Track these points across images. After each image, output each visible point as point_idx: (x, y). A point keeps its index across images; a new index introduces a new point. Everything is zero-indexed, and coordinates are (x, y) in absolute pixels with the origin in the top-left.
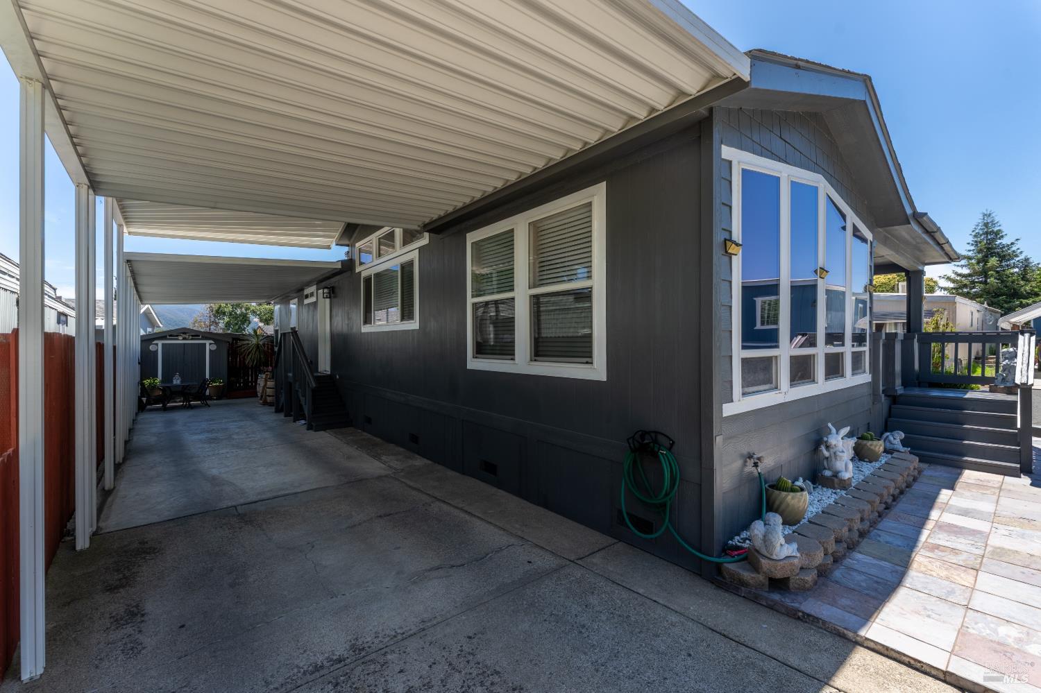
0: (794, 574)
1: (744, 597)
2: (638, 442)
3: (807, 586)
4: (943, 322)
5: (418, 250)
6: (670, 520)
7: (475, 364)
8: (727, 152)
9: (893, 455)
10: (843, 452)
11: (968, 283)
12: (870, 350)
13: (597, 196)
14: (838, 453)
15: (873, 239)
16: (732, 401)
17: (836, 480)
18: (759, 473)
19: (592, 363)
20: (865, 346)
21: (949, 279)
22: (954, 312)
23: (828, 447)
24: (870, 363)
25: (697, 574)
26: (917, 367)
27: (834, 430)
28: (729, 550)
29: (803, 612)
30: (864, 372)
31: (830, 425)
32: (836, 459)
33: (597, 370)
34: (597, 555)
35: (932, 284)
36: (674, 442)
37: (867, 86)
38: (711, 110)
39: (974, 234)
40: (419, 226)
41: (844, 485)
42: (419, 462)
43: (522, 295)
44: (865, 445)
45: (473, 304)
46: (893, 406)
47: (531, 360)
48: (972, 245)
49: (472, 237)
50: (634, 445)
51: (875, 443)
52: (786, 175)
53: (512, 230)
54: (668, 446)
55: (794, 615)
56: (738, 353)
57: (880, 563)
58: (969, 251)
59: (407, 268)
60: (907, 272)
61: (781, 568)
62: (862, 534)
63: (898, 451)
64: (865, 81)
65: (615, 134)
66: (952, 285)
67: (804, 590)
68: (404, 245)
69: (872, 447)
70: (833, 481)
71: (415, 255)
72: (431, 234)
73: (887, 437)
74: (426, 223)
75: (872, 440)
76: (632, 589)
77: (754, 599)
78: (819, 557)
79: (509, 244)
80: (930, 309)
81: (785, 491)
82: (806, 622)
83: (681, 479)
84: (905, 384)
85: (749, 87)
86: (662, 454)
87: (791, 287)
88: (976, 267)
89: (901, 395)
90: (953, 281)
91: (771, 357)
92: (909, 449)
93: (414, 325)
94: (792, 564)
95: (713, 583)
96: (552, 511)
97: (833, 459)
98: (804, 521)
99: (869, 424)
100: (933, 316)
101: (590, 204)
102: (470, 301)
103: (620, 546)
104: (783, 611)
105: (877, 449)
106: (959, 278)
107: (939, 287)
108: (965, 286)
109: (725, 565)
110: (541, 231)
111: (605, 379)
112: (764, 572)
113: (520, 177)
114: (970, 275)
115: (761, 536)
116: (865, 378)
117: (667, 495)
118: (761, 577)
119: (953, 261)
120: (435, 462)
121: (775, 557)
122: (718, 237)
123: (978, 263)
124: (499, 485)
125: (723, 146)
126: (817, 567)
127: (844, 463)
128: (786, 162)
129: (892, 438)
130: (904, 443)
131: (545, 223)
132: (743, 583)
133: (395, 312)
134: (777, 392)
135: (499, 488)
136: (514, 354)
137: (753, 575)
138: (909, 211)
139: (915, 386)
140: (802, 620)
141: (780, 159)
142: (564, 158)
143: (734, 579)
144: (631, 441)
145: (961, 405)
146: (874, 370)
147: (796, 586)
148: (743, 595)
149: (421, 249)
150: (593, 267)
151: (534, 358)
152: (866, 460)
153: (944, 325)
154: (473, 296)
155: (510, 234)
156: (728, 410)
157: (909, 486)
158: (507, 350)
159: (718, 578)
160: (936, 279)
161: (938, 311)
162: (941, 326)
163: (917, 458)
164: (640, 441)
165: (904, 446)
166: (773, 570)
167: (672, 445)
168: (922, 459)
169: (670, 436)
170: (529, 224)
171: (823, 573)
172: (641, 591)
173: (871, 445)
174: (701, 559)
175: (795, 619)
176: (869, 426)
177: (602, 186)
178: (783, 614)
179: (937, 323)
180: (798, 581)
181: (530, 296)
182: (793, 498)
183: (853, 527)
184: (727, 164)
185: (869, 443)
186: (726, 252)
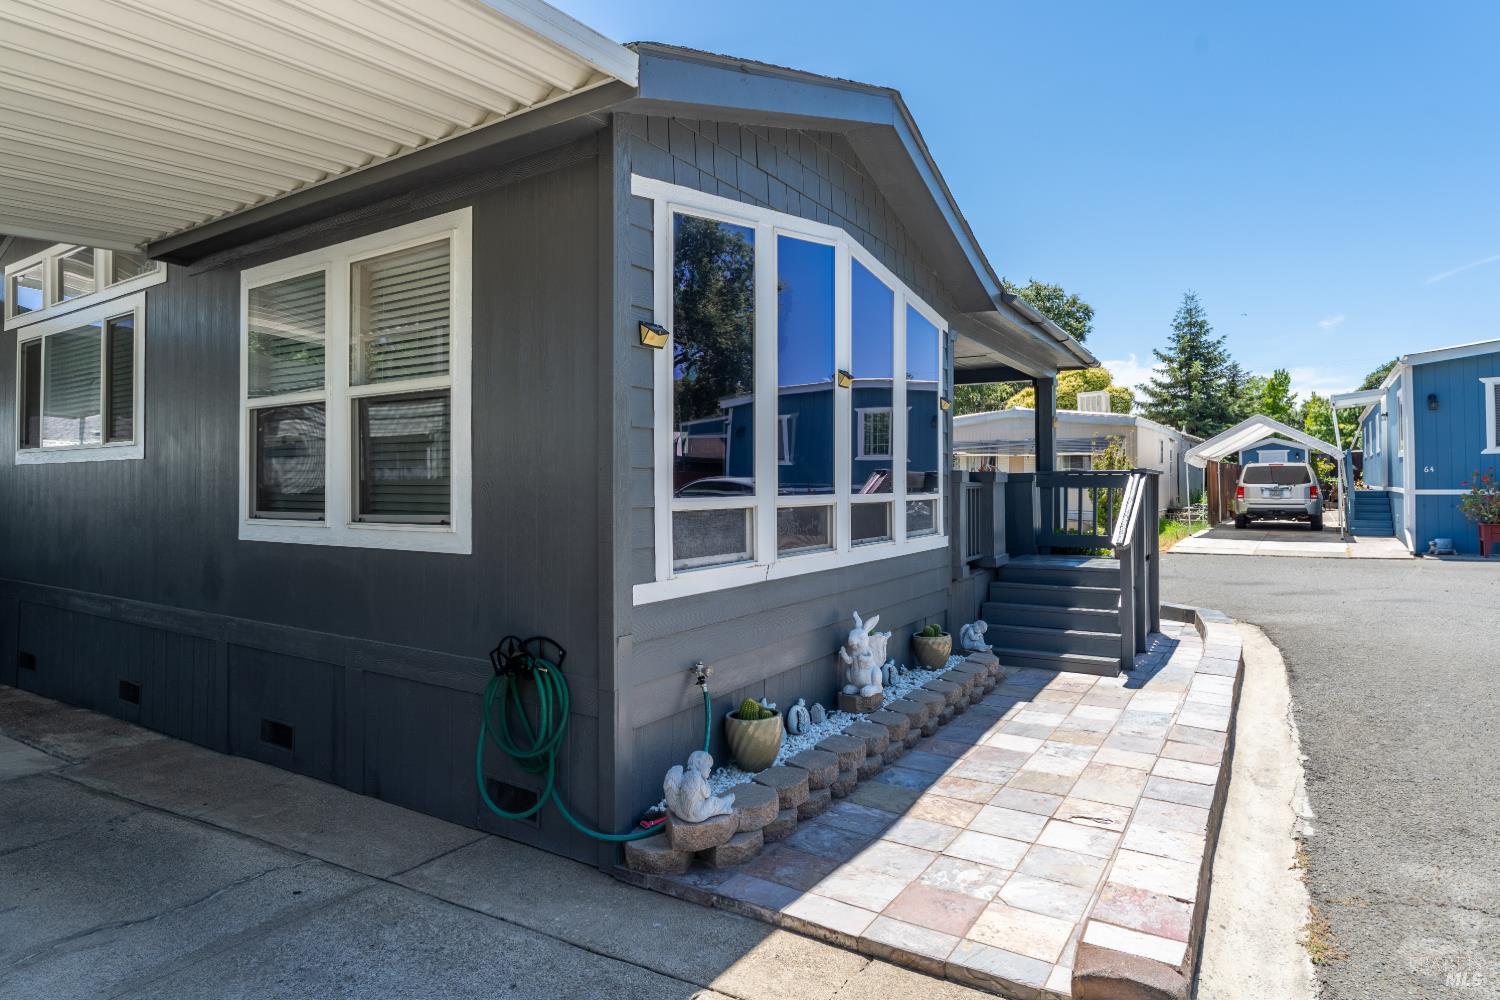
0: (722, 840)
1: (650, 889)
2: (505, 656)
3: (740, 856)
4: (1118, 456)
5: (144, 292)
6: (557, 783)
7: (254, 529)
8: (641, 185)
9: (970, 658)
10: (869, 655)
11: (1169, 398)
12: (946, 498)
13: (457, 229)
14: (862, 658)
15: (950, 328)
16: (654, 580)
17: (858, 698)
18: (704, 693)
19: (448, 524)
20: (937, 492)
21: (1145, 389)
22: (1135, 440)
23: (850, 650)
24: (946, 519)
25: (594, 867)
26: (1037, 523)
27: (859, 622)
28: (644, 820)
29: (718, 896)
30: (936, 532)
31: (856, 615)
32: (860, 667)
33: (455, 536)
34: (437, 863)
35: (1127, 397)
36: (564, 653)
37: (896, 104)
38: (610, 117)
39: (1175, 324)
40: (137, 246)
41: (870, 706)
42: (136, 738)
43: (338, 394)
44: (926, 644)
45: (252, 411)
46: (993, 584)
47: (354, 521)
48: (1174, 340)
49: (253, 278)
50: (500, 663)
51: (939, 639)
52: (770, 226)
53: (321, 275)
54: (557, 659)
55: (706, 902)
56: (666, 503)
57: (869, 813)
58: (1171, 349)
59: (119, 333)
60: (1035, 380)
61: (702, 834)
62: (864, 776)
63: (978, 651)
64: (892, 96)
65: (467, 132)
66: (1150, 400)
67: (738, 864)
68: (115, 280)
69: (935, 647)
70: (854, 700)
71: (137, 303)
72: (171, 265)
73: (967, 630)
74: (152, 240)
75: (936, 635)
76: (471, 907)
77: (662, 890)
78: (769, 812)
79: (316, 299)
80: (1103, 436)
81: (746, 719)
82: (721, 909)
83: (571, 713)
84: (1013, 549)
85: (637, 97)
86: (541, 673)
87: (780, 397)
88: (1178, 374)
89: (1003, 567)
90: (1153, 394)
91: (744, 510)
92: (991, 646)
93: (131, 451)
94: (720, 827)
95: (612, 876)
96: (387, 802)
97: (857, 667)
98: (776, 762)
99: (946, 612)
100: (1107, 447)
101: (446, 242)
102: (246, 404)
103: (488, 842)
104: (695, 899)
105: (940, 648)
106: (1158, 390)
107: (1136, 403)
108: (1165, 402)
109: (629, 843)
110: (380, 280)
111: (468, 551)
112: (676, 845)
113: (325, 178)
114: (1171, 386)
115: (675, 789)
116: (936, 541)
117: (547, 739)
118: (673, 854)
119: (1089, 366)
120: (172, 736)
121: (693, 819)
122: (623, 318)
123: (1180, 369)
124: (296, 766)
125: (633, 175)
126: (764, 828)
127: (870, 672)
128: (769, 205)
129: (972, 632)
130: (988, 638)
131: (383, 266)
132: (649, 868)
133: (96, 422)
134: (752, 564)
135: (296, 773)
136: (323, 510)
137: (662, 852)
138: (992, 291)
139: (1034, 554)
140: (715, 907)
141: (756, 202)
142: (394, 158)
143: (638, 864)
144: (495, 655)
145: (1069, 579)
146: (952, 530)
147: (726, 860)
148: (648, 886)
149: (149, 292)
150: (451, 354)
151: (359, 516)
152: (929, 667)
153: (1119, 462)
154: (251, 395)
155: (318, 282)
156: (642, 594)
157: (974, 701)
158: (311, 503)
159: (619, 867)
160: (1132, 389)
161: (1112, 439)
162: (1116, 463)
163: (998, 659)
164: (508, 655)
165: (987, 643)
166: (688, 838)
167: (562, 657)
168: (1005, 660)
169: (561, 644)
170: (351, 264)
171: (773, 837)
172: (485, 907)
173: (933, 643)
174: (597, 841)
175: (707, 907)
176: (946, 616)
177: (466, 215)
178: (694, 903)
179: (1111, 458)
180: (727, 852)
181: (353, 400)
182: (756, 728)
183: (852, 764)
184: (648, 204)
185: (931, 640)
186: (641, 343)
